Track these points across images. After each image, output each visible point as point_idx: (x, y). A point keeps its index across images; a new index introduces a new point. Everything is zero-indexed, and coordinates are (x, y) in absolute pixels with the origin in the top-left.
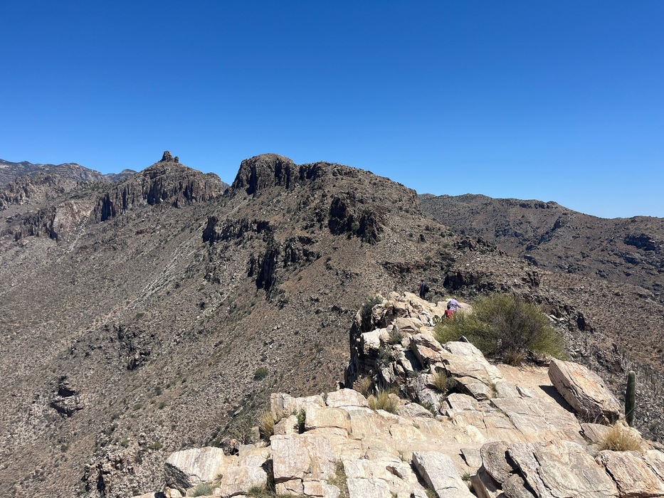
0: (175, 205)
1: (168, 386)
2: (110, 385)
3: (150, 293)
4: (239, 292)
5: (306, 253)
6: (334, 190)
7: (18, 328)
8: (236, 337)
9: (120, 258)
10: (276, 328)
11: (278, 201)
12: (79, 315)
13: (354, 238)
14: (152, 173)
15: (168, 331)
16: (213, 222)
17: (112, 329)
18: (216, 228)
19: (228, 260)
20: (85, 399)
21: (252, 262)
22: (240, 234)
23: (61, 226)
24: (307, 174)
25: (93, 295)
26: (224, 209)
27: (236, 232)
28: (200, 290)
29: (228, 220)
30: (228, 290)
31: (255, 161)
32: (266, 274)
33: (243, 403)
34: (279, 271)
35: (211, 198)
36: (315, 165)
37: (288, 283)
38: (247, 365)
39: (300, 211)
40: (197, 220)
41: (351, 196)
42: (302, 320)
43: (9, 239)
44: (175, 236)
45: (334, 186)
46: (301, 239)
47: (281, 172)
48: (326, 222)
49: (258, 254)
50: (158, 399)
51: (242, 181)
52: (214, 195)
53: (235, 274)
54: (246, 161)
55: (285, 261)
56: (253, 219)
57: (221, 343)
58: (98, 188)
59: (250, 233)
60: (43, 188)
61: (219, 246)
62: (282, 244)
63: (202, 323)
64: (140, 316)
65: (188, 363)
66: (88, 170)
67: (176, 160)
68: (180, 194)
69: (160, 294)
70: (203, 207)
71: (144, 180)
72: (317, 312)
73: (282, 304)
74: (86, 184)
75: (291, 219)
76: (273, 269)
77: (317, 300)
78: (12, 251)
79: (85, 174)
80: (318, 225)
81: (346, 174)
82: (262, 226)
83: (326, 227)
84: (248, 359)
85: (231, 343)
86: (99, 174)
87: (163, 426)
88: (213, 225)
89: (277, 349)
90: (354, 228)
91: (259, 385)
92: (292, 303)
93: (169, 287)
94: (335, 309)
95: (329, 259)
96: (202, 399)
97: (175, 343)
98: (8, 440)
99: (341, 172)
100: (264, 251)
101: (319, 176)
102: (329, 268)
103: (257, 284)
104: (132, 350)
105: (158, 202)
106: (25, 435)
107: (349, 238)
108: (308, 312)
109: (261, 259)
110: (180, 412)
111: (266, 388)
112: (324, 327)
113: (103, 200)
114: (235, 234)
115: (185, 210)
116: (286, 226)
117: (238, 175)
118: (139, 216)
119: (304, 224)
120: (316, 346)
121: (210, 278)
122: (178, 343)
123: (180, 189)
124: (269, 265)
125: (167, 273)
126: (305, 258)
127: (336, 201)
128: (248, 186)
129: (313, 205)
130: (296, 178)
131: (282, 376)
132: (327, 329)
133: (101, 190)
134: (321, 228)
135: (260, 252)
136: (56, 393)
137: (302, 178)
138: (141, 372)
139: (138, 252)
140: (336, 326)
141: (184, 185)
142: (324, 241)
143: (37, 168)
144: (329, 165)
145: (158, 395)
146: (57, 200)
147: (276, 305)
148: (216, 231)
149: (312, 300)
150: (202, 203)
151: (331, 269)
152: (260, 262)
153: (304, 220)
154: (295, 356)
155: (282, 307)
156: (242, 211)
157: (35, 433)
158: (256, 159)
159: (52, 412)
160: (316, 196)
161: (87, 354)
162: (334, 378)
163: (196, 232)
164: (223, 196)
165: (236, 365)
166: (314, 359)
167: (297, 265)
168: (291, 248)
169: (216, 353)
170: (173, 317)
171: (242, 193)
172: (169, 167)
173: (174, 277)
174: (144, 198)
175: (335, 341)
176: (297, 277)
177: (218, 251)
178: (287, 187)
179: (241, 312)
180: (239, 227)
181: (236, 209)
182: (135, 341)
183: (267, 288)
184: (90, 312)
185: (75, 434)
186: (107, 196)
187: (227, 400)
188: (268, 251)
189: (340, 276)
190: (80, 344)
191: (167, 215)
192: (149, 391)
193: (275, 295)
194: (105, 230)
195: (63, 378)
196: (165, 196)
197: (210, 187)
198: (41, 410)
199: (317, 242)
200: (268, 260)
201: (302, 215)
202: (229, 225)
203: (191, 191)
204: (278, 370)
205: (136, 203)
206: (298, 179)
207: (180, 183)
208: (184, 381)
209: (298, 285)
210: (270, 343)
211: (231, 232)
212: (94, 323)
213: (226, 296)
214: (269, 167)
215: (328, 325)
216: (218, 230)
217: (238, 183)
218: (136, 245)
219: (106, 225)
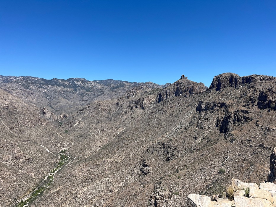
0: (185, 96)
1: (181, 170)
2: (160, 166)
3: (175, 131)
4: (212, 133)
5: (245, 118)
6: (261, 87)
7: (131, 140)
8: (210, 153)
9: (164, 117)
10: (229, 151)
11: (231, 94)
12: (150, 137)
13: (272, 111)
14: (177, 84)
15: (181, 147)
16: (201, 103)
17: (161, 144)
18: (202, 105)
19: (207, 119)
20: (151, 169)
21: (218, 120)
22: (213, 108)
23: (145, 104)
24: (246, 81)
25: (155, 130)
26: (205, 98)
28: (195, 131)
29: (207, 102)
30: (207, 132)
31: (220, 77)
32: (224, 126)
33: (213, 183)
34: (231, 125)
35: (200, 93)
36: (250, 76)
37: (235, 131)
38: (215, 167)
39: (242, 98)
40: (194, 102)
41: (270, 91)
42: (242, 149)
43: (129, 109)
44: (185, 108)
45: (261, 86)
46: (242, 111)
47: (232, 81)
48: (256, 103)
49: (221, 117)
50: (177, 174)
51: (214, 85)
52: (202, 92)
53: (210, 126)
54: (216, 77)
55: (234, 121)
56: (219, 102)
57: (203, 155)
58: (158, 90)
59: (217, 108)
60: (140, 91)
61: (203, 113)
62: (232, 113)
63: (195, 145)
64: (171, 140)
65: (189, 161)
66: (155, 84)
67: (186, 78)
68: (188, 92)
69: (179, 132)
70: (197, 97)
71: (174, 87)
72: (251, 146)
73: (232, 141)
74: (154, 88)
75: (237, 102)
76: (228, 125)
77: (251, 141)
78: (130, 113)
79: (154, 85)
80: (252, 105)
81: (267, 80)
82: (223, 105)
83: (256, 105)
84: (215, 163)
85: (208, 155)
86: (158, 85)
87: (179, 186)
88: (201, 104)
89: (230, 161)
90: (272, 106)
91: (221, 176)
92: (237, 141)
93: (182, 129)
94: (260, 146)
95: (258, 121)
96: (195, 177)
98: (126, 180)
99: (264, 79)
100: (223, 116)
101: (252, 81)
102: (257, 125)
103: (220, 131)
104: (168, 153)
105: (179, 95)
106: (131, 179)
107: (269, 111)
108: (246, 146)
109: (222, 120)
110: (186, 181)
111: (224, 178)
112: (254, 154)
113: (159, 95)
114: (210, 108)
115: (189, 98)
116: (235, 105)
117: (212, 83)
118: (171, 101)
119: (244, 104)
120: (250, 162)
121: (199, 127)
122: (185, 152)
123: (188, 90)
124: (226, 123)
125: (182, 124)
126: (244, 120)
127: (262, 93)
128: (217, 87)
129: (249, 95)
130: (240, 83)
131: (232, 174)
132: (256, 155)
133: (158, 91)
134: (253, 106)
135: (222, 117)
136: (142, 165)
137: (243, 83)
138: (171, 162)
139: (171, 115)
140: (261, 154)
141: (189, 88)
142: (255, 112)
143: (139, 84)
144: (258, 76)
145: (177, 173)
146: (144, 95)
147: (229, 141)
148: (202, 107)
149: (248, 140)
150: (196, 95)
151: (258, 126)
152: (222, 121)
153: (244, 102)
154: (239, 166)
155: (232, 142)
156: (214, 98)
157: (134, 179)
158: (220, 76)
159: (140, 172)
160: (250, 91)
161: (152, 152)
162: (260, 179)
163: (194, 107)
164: (205, 92)
165: (210, 165)
166: (249, 169)
167: (240, 123)
168: (237, 115)
169: (201, 159)
170: (184, 142)
171: (214, 90)
172: (184, 81)
173: (184, 125)
174: (174, 94)
175: (260, 162)
176: (240, 129)
177: (203, 115)
178: (235, 87)
179: (213, 142)
180: (212, 105)
181: (211, 98)
182: (169, 150)
183: (225, 133)
184: (153, 136)
185: (147, 182)
186: (161, 93)
187: (205, 180)
188: (225, 116)
189: (264, 130)
190: (150, 148)
191: (182, 100)
192: (174, 170)
193: (229, 136)
194: (159, 106)
195: (144, 160)
196: (181, 93)
197: (200, 88)
198: (137, 171)
199: (251, 112)
200: (226, 120)
201: (243, 100)
202: (208, 104)
203: (192, 90)
204: (230, 171)
205: (170, 96)
206: (241, 83)
207: (188, 87)
208: (188, 169)
209: (241, 133)
210: (226, 158)
211: (208, 107)
212: (155, 141)
213: (206, 135)
214: (227, 79)
215: (257, 153)
216: (203, 106)
217: (212, 86)
218: (170, 112)
219: (160, 104)
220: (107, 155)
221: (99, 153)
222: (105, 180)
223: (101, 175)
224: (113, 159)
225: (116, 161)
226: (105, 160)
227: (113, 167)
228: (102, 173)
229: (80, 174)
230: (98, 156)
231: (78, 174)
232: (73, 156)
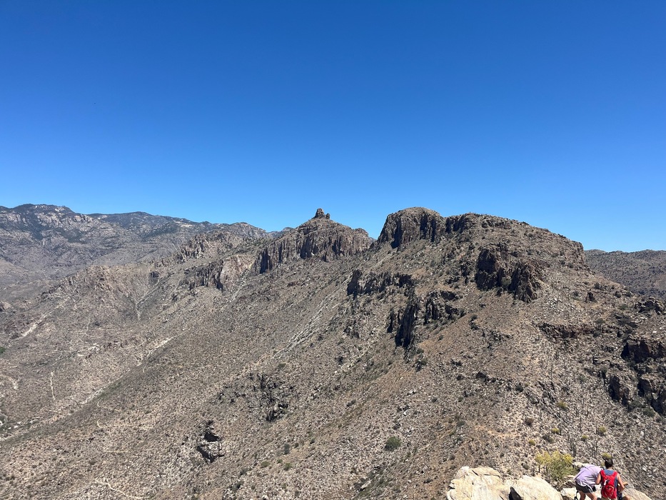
0: (324, 259)
1: (297, 445)
2: (249, 435)
3: (295, 344)
4: (378, 348)
5: (449, 310)
6: (484, 242)
7: (181, 370)
8: (369, 398)
9: (273, 308)
10: (411, 392)
11: (422, 255)
12: (232, 361)
13: (505, 294)
14: (306, 229)
15: (306, 384)
16: (357, 275)
17: (256, 378)
18: (360, 281)
19: (368, 314)
20: (226, 446)
21: (392, 317)
22: (382, 288)
23: (227, 278)
24: (454, 226)
25: (246, 343)
26: (368, 263)
27: (379, 286)
28: (339, 344)
29: (371, 274)
30: (367, 345)
31: (401, 215)
32: (405, 331)
33: (372, 476)
34: (419, 328)
35: (357, 252)
36: (463, 217)
37: (427, 342)
38: (378, 432)
39: (444, 264)
40: (343, 273)
41: (503, 249)
42: (441, 385)
43: (185, 288)
44: (323, 288)
45: (483, 238)
46: (444, 294)
47: (426, 225)
48: (472, 276)
49: (398, 309)
50: (285, 459)
51: (387, 235)
52: (361, 250)
53: (374, 329)
54: (392, 216)
55: (426, 318)
56: (396, 273)
57: (353, 402)
58: (260, 243)
59: (392, 287)
60: (215, 244)
61: (362, 299)
62: (423, 298)
63: (339, 379)
64: (281, 366)
65: (319, 422)
66: (256, 228)
67: (328, 216)
68: (329, 249)
69: (304, 345)
70: (350, 261)
71: (298, 236)
72: (459, 378)
73: (420, 365)
74: (251, 239)
75: (434, 273)
76: (413, 326)
77: (459, 364)
78: (186, 299)
79: (253, 232)
80: (463, 279)
81: (497, 225)
82: (405, 280)
83: (472, 281)
84: (379, 424)
85: (363, 404)
86: (264, 232)
87: (286, 491)
88: (357, 279)
89: (412, 417)
90: (505, 283)
91: (390, 457)
92: (430, 365)
93: (313, 339)
94: (480, 376)
95: (475, 318)
96: (328, 465)
97: (312, 398)
98: (157, 480)
99: (490, 223)
100: (404, 305)
101: (467, 228)
102: (474, 328)
103: (396, 341)
104: (272, 400)
105: (309, 256)
106: (172, 476)
107: (499, 294)
108: (448, 378)
109: (401, 314)
110: (305, 476)
111: (398, 461)
112: (466, 396)
113: (263, 254)
114: (378, 288)
115: (332, 264)
116: (428, 280)
117: (384, 229)
118: (292, 269)
119: (448, 278)
120: (457, 418)
121: (349, 332)
122: (315, 397)
123: (330, 243)
124: (408, 322)
125: (312, 325)
126: (447, 315)
127: (484, 253)
128: (393, 240)
129: (458, 258)
130: (442, 230)
131: (415, 450)
132: (471, 399)
133: (261, 246)
134: (466, 282)
135: (401, 307)
136: (203, 437)
137: (448, 230)
138: (274, 427)
139: (289, 303)
140: (481, 397)
141: (333, 240)
142: (469, 297)
143: (215, 227)
144: (478, 216)
145: (286, 454)
146: (226, 255)
147: (414, 366)
148: (360, 284)
149: (453, 363)
150: (349, 257)
151: (476, 329)
152: (400, 318)
153: (448, 273)
154: (432, 427)
155: (419, 369)
156: (385, 265)
157: (180, 476)
158: (401, 213)
159: (198, 455)
160: (462, 248)
161: (233, 401)
162: (477, 461)
163: (341, 285)
164: (369, 250)
165: (366, 430)
166: (453, 434)
167: (439, 323)
168: (432, 304)
169: (347, 413)
170: (312, 370)
171: (387, 246)
172: (321, 223)
173: (318, 329)
174: (298, 253)
175: (479, 415)
176: (438, 335)
177: (361, 304)
178: (432, 241)
179: (378, 370)
180: (381, 280)
181: (380, 263)
182: (275, 392)
183: (406, 346)
184: (241, 359)
185: (209, 484)
186: (266, 250)
187: (353, 471)
188: (408, 306)
189: (487, 338)
190: (228, 390)
191: (317, 268)
192: (279, 447)
193: (413, 354)
194: (262, 282)
195: (210, 423)
196: (315, 250)
197: (358, 242)
198: (188, 453)
199: (462, 297)
200: (408, 316)
201: (446, 267)
202: (373, 278)
203: (340, 246)
204: (412, 442)
205: (290, 257)
206: (444, 232)
207: (329, 238)
208: (312, 442)
209: (438, 345)
210: (405, 409)
211: (374, 285)
212: (244, 370)
213: (364, 352)
214: (415, 220)
215: (472, 394)
216: (362, 283)
217: (383, 237)
218: (287, 296)
219: (263, 277)
220: (113, 411)
221: (90, 409)
222: (97, 485)
223: (88, 471)
224: (126, 425)
225: (135, 429)
226: (105, 427)
227: (123, 447)
228: (92, 463)
229: (28, 469)
230: (85, 416)
231: (21, 471)
232: (11, 418)
